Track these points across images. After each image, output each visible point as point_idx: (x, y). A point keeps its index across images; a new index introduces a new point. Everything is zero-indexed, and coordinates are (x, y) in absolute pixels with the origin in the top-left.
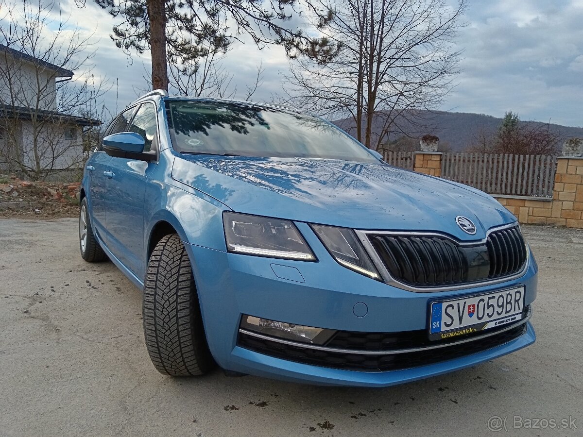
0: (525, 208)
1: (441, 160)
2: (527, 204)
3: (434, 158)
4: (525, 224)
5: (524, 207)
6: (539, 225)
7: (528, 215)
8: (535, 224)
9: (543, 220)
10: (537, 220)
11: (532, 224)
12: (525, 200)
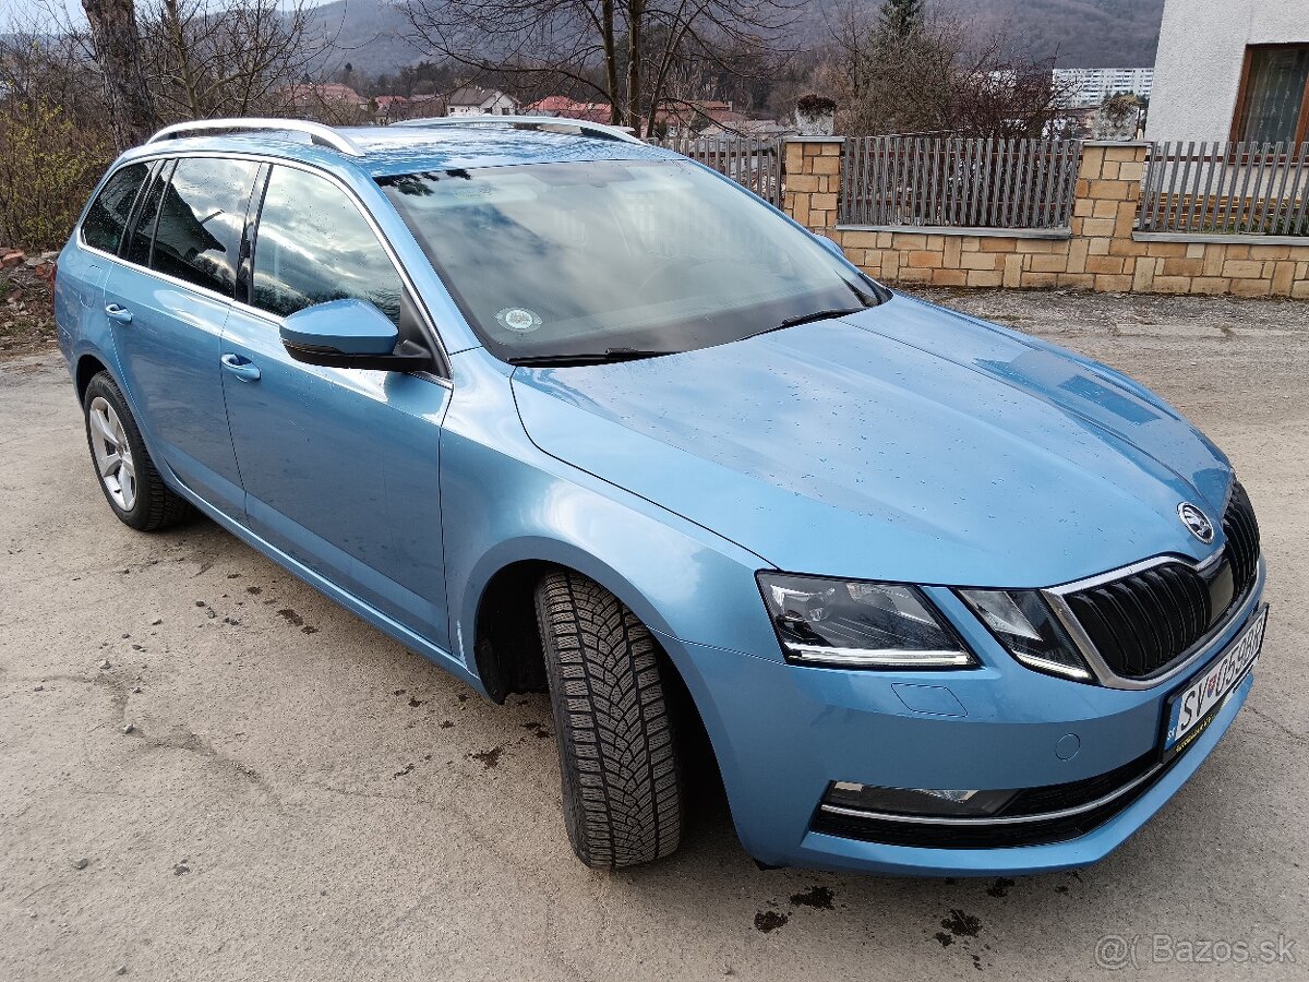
0: (1015, 256)
1: (842, 154)
2: (1021, 247)
3: (828, 151)
4: (1014, 289)
5: (1015, 253)
6: (1042, 289)
7: (1023, 271)
8: (1035, 289)
9: (1051, 278)
10: (1037, 279)
11: (1029, 289)
12: (1016, 239)
